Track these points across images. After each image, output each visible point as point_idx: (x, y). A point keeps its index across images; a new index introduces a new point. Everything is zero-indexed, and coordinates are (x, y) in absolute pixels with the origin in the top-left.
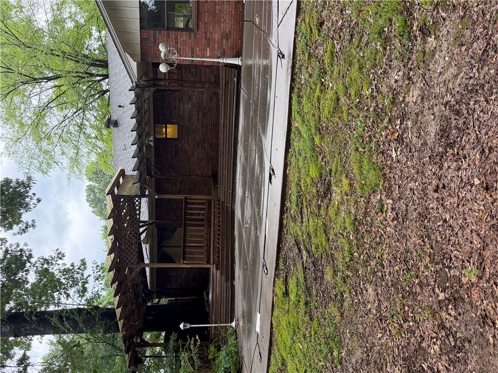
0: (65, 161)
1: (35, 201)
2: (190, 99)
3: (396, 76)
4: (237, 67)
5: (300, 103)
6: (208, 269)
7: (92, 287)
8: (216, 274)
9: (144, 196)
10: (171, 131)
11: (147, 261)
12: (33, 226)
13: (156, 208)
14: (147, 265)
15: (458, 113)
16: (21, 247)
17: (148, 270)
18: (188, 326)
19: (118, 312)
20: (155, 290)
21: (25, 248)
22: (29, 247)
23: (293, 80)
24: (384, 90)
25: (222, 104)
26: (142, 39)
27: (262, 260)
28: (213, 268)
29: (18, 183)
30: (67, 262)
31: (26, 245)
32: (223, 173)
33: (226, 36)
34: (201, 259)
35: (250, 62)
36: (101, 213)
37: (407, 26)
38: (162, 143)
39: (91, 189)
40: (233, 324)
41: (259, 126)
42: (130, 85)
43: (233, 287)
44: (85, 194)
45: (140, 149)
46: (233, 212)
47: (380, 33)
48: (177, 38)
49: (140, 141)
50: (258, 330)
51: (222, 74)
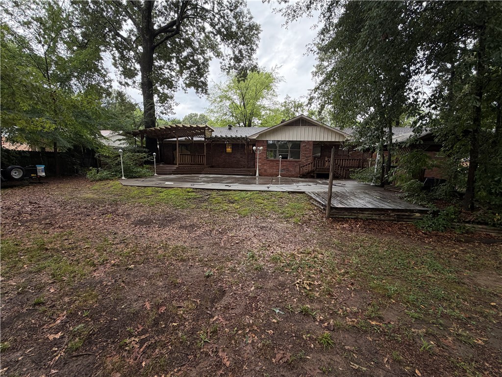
0: (212, 107)
1: (200, 96)
2: (242, 157)
3: (274, 216)
4: (255, 175)
5: (256, 193)
6: (176, 164)
7: (165, 117)
8: (175, 167)
9: (205, 139)
10: (229, 150)
11: (179, 139)
12: (185, 93)
13: (199, 144)
14: (177, 139)
15: (270, 229)
16: (178, 88)
17: (175, 139)
18: (155, 156)
19: (153, 129)
20: (164, 142)
21: (178, 89)
22: (178, 91)
23: (262, 191)
24: (269, 214)
25: (242, 169)
26: (264, 141)
27: (195, 184)
28: (177, 166)
29: (207, 89)
30: (174, 107)
31: (179, 90)
32: (216, 170)
33: (265, 171)
34: (180, 161)
35: (257, 179)
36: (186, 119)
37: (288, 217)
38: (225, 146)
39: (196, 115)
40: (156, 174)
41: (240, 182)
42: (248, 136)
43: (171, 174)
44: (194, 113)
45: (224, 138)
46: (201, 174)
47: (284, 212)
48: (264, 153)
49: (227, 138)
50: (166, 183)
51: (252, 169)
